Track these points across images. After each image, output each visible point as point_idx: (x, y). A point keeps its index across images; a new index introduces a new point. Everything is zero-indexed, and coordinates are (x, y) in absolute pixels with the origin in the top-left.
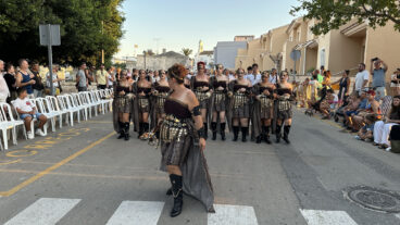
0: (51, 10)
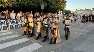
0: (45, 1)
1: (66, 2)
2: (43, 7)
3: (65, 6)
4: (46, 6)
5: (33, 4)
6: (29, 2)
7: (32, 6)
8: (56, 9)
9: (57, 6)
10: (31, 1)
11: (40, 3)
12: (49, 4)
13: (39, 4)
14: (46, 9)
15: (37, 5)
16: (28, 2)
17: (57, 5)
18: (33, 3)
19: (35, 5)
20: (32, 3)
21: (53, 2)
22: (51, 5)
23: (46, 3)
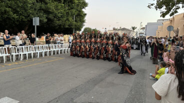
0: (42, 12)
1: (85, 14)
2: (36, 22)
3: (84, 22)
4: (46, 20)
5: (15, 16)
6: (5, 11)
7: (13, 20)
8: (67, 27)
9: (67, 22)
10: (10, 9)
11: (30, 13)
12: (51, 17)
13: (29, 16)
14: (45, 27)
15: (23, 17)
16: (3, 11)
17: (68, 20)
18: (14, 13)
19: (19, 18)
20: (11, 13)
21: (59, 13)
22: (55, 19)
23: (45, 16)
